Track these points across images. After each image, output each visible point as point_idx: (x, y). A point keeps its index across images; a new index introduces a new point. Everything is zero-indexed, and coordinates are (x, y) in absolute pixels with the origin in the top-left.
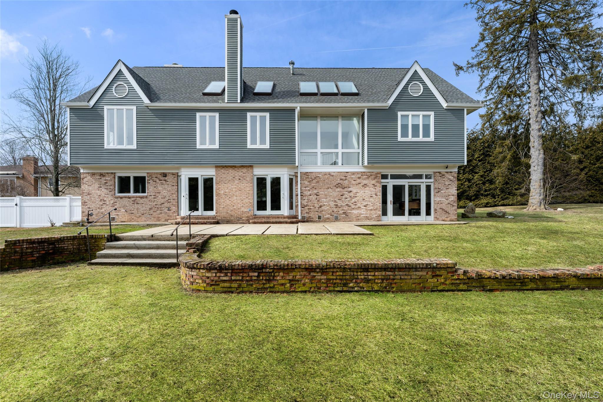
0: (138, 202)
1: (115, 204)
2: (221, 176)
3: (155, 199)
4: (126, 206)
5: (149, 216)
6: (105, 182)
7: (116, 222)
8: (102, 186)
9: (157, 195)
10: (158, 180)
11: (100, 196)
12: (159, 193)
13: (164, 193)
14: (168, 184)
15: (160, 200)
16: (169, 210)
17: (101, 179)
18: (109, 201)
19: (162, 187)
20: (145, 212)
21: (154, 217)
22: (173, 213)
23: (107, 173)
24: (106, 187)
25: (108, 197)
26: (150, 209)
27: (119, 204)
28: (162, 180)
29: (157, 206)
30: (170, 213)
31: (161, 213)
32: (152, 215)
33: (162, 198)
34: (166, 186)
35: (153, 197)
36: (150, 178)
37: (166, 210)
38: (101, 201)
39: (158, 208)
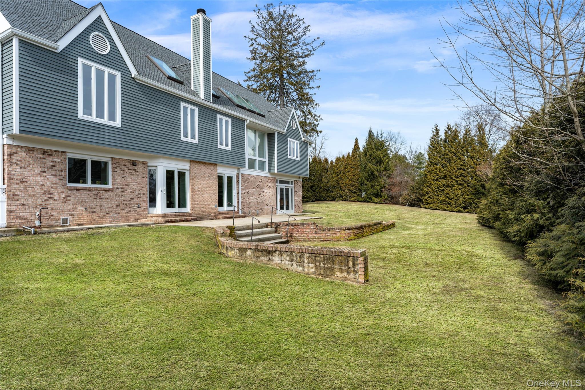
0: (102, 197)
1: (69, 198)
2: (195, 172)
3: (123, 193)
4: (85, 202)
5: (115, 215)
6: (52, 164)
7: (70, 225)
8: (46, 170)
9: (126, 187)
10: (126, 169)
11: (43, 185)
12: (128, 185)
13: (134, 185)
14: (138, 175)
15: (128, 195)
16: (139, 207)
17: (44, 159)
18: (59, 194)
19: (131, 178)
20: (110, 210)
21: (122, 217)
22: (143, 211)
23: (55, 151)
24: (54, 173)
25: (56, 188)
26: (117, 206)
27: (75, 198)
28: (131, 169)
29: (126, 202)
30: (140, 210)
31: (130, 211)
32: (119, 213)
33: (131, 192)
34: (136, 178)
35: (120, 190)
36: (117, 165)
37: (136, 207)
38: (44, 193)
39: (126, 204)
